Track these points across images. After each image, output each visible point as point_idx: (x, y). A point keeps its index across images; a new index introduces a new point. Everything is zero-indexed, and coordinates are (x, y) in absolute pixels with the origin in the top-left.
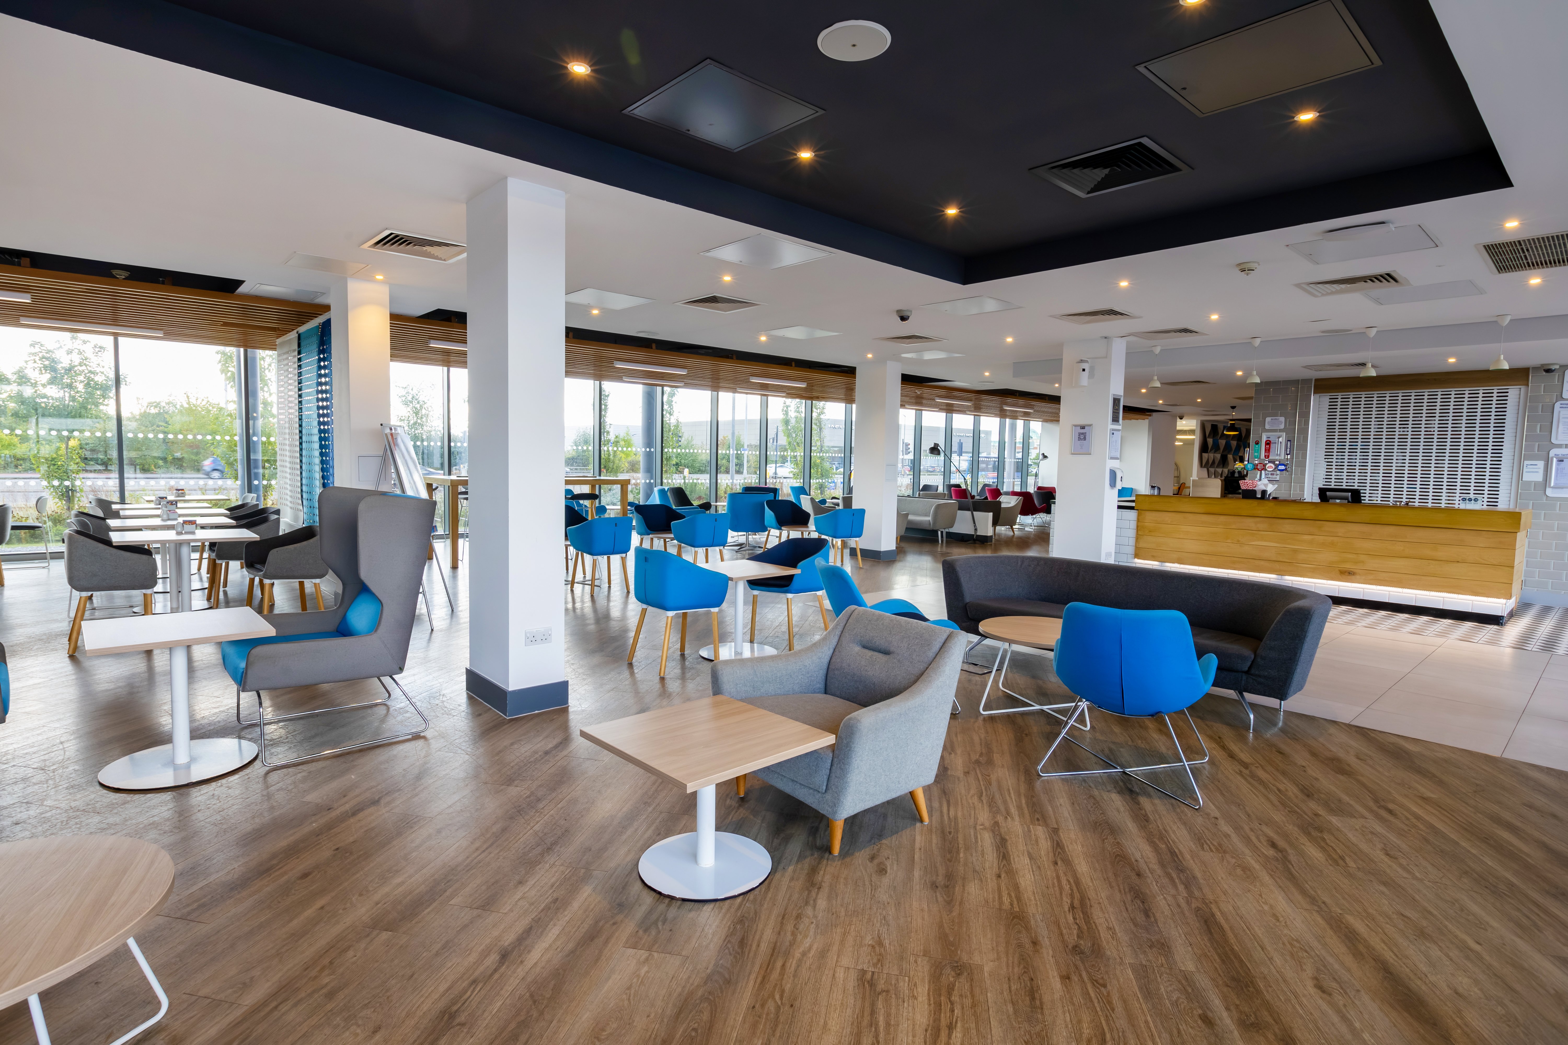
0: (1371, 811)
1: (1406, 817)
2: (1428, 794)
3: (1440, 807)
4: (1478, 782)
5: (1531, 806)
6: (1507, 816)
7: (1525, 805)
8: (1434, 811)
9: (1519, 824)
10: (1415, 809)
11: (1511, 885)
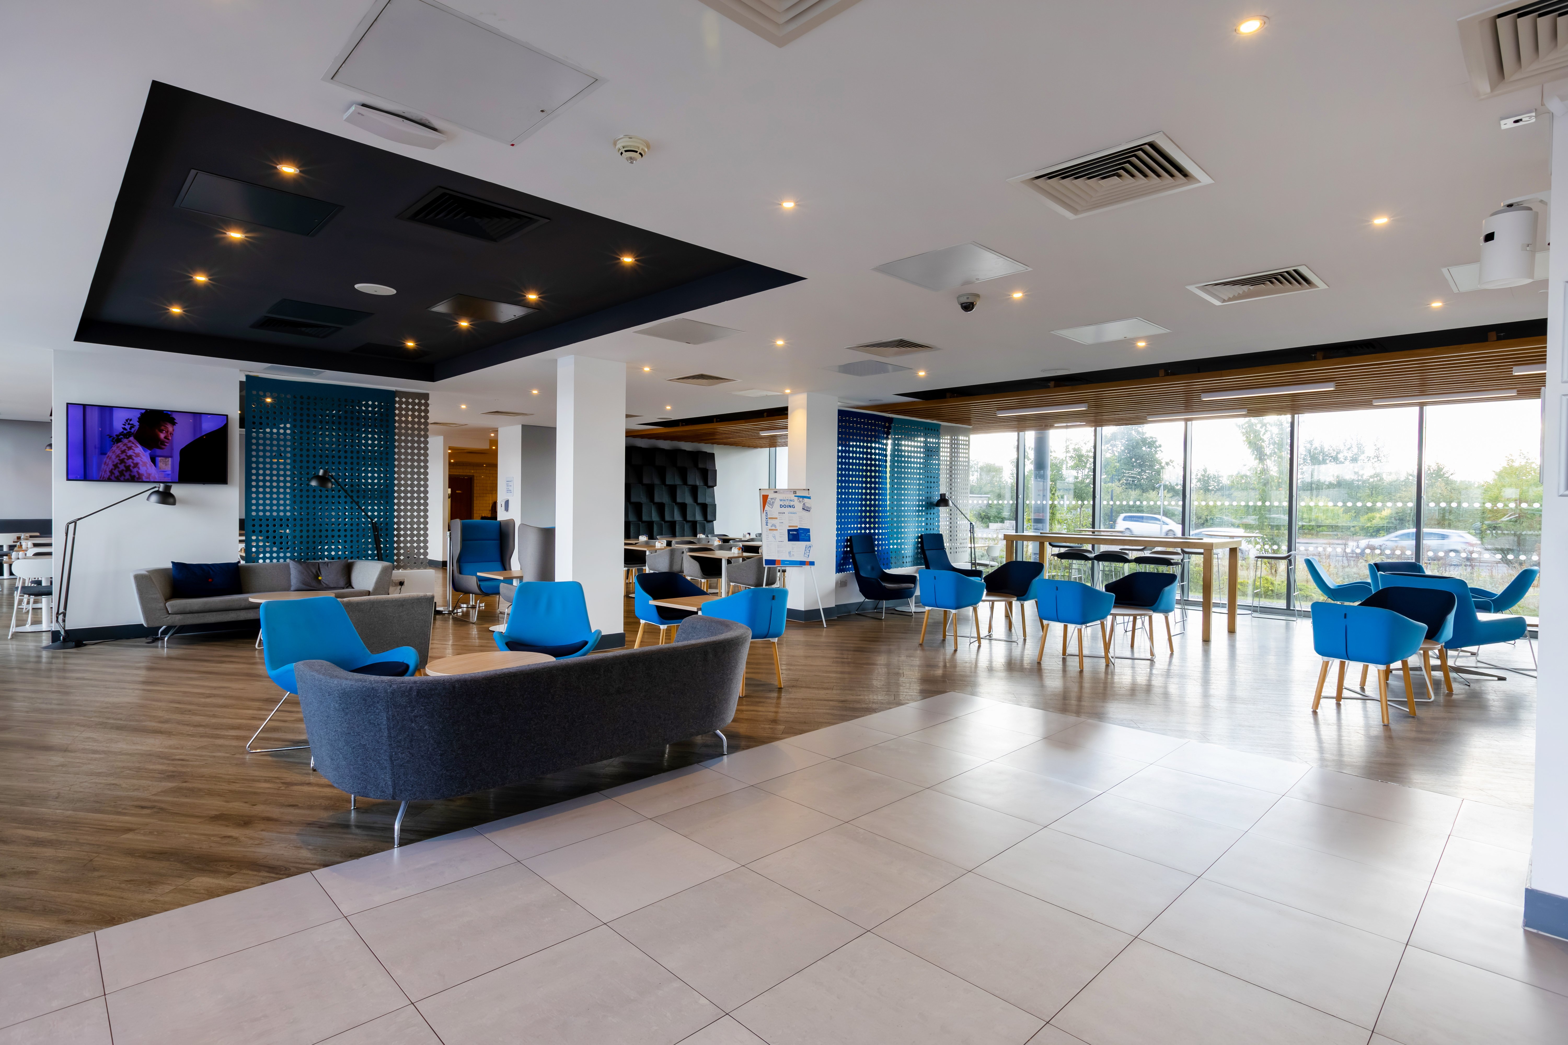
0: (155, 801)
1: (127, 809)
2: (129, 836)
3: (110, 830)
4: (96, 874)
5: (29, 874)
6: (49, 852)
7: (35, 873)
8: (111, 824)
9: (35, 849)
10: (127, 818)
11: (23, 805)
